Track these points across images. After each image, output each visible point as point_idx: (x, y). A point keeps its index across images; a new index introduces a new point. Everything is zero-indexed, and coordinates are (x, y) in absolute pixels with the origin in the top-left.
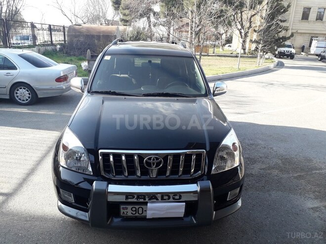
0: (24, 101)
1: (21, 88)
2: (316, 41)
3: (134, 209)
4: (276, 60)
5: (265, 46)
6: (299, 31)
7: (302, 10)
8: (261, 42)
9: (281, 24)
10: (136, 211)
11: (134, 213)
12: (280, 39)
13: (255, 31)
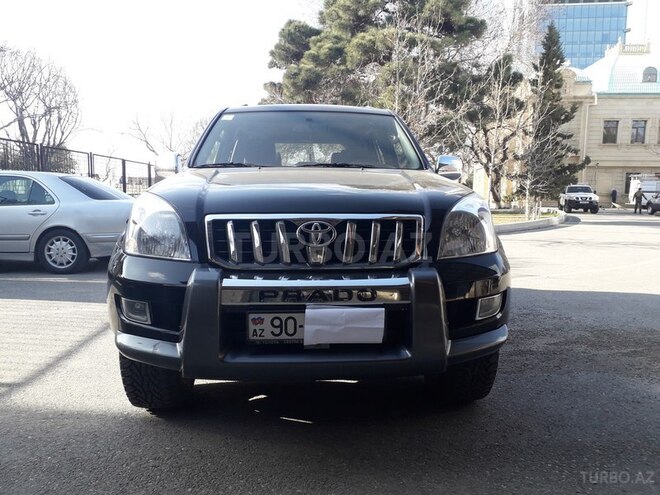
0: (62, 264)
1: (58, 240)
2: (638, 181)
3: (277, 323)
4: (562, 213)
5: (537, 182)
6: (601, 164)
7: (602, 125)
8: (529, 176)
9: (564, 142)
10: (280, 326)
11: (277, 331)
12: (564, 169)
13: (516, 158)
